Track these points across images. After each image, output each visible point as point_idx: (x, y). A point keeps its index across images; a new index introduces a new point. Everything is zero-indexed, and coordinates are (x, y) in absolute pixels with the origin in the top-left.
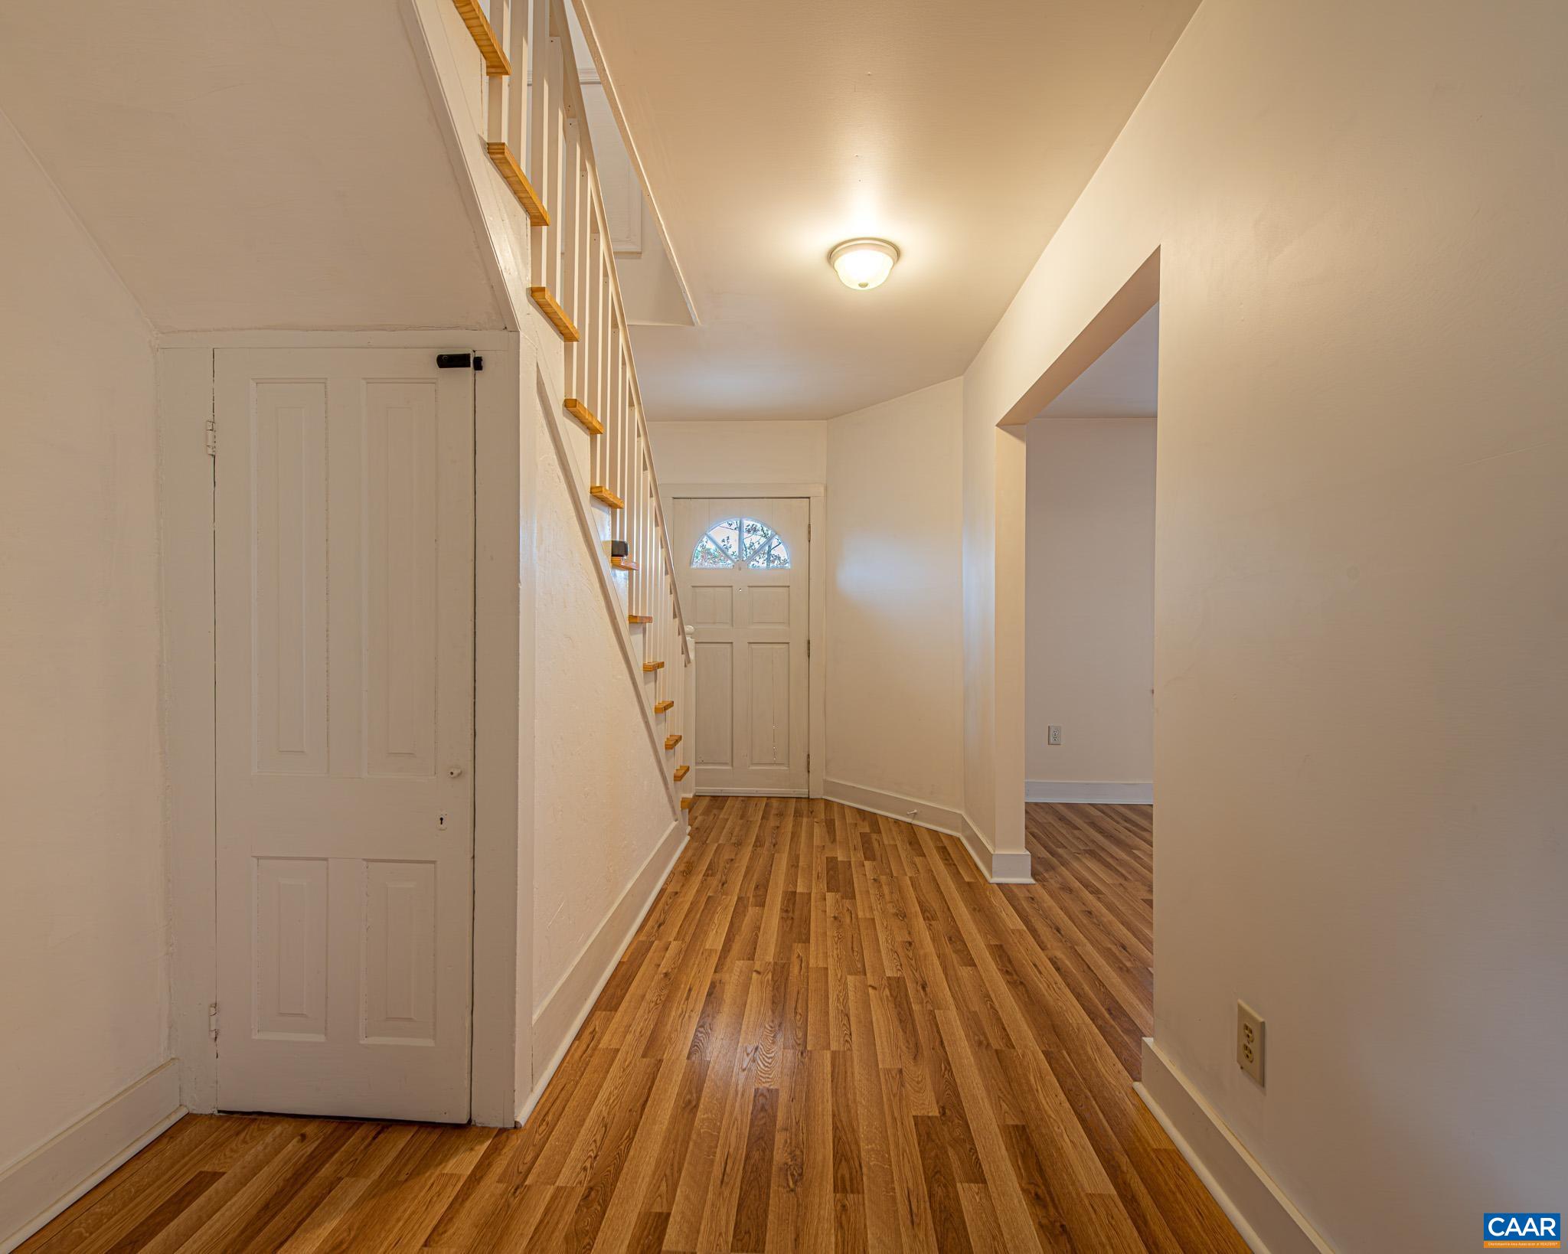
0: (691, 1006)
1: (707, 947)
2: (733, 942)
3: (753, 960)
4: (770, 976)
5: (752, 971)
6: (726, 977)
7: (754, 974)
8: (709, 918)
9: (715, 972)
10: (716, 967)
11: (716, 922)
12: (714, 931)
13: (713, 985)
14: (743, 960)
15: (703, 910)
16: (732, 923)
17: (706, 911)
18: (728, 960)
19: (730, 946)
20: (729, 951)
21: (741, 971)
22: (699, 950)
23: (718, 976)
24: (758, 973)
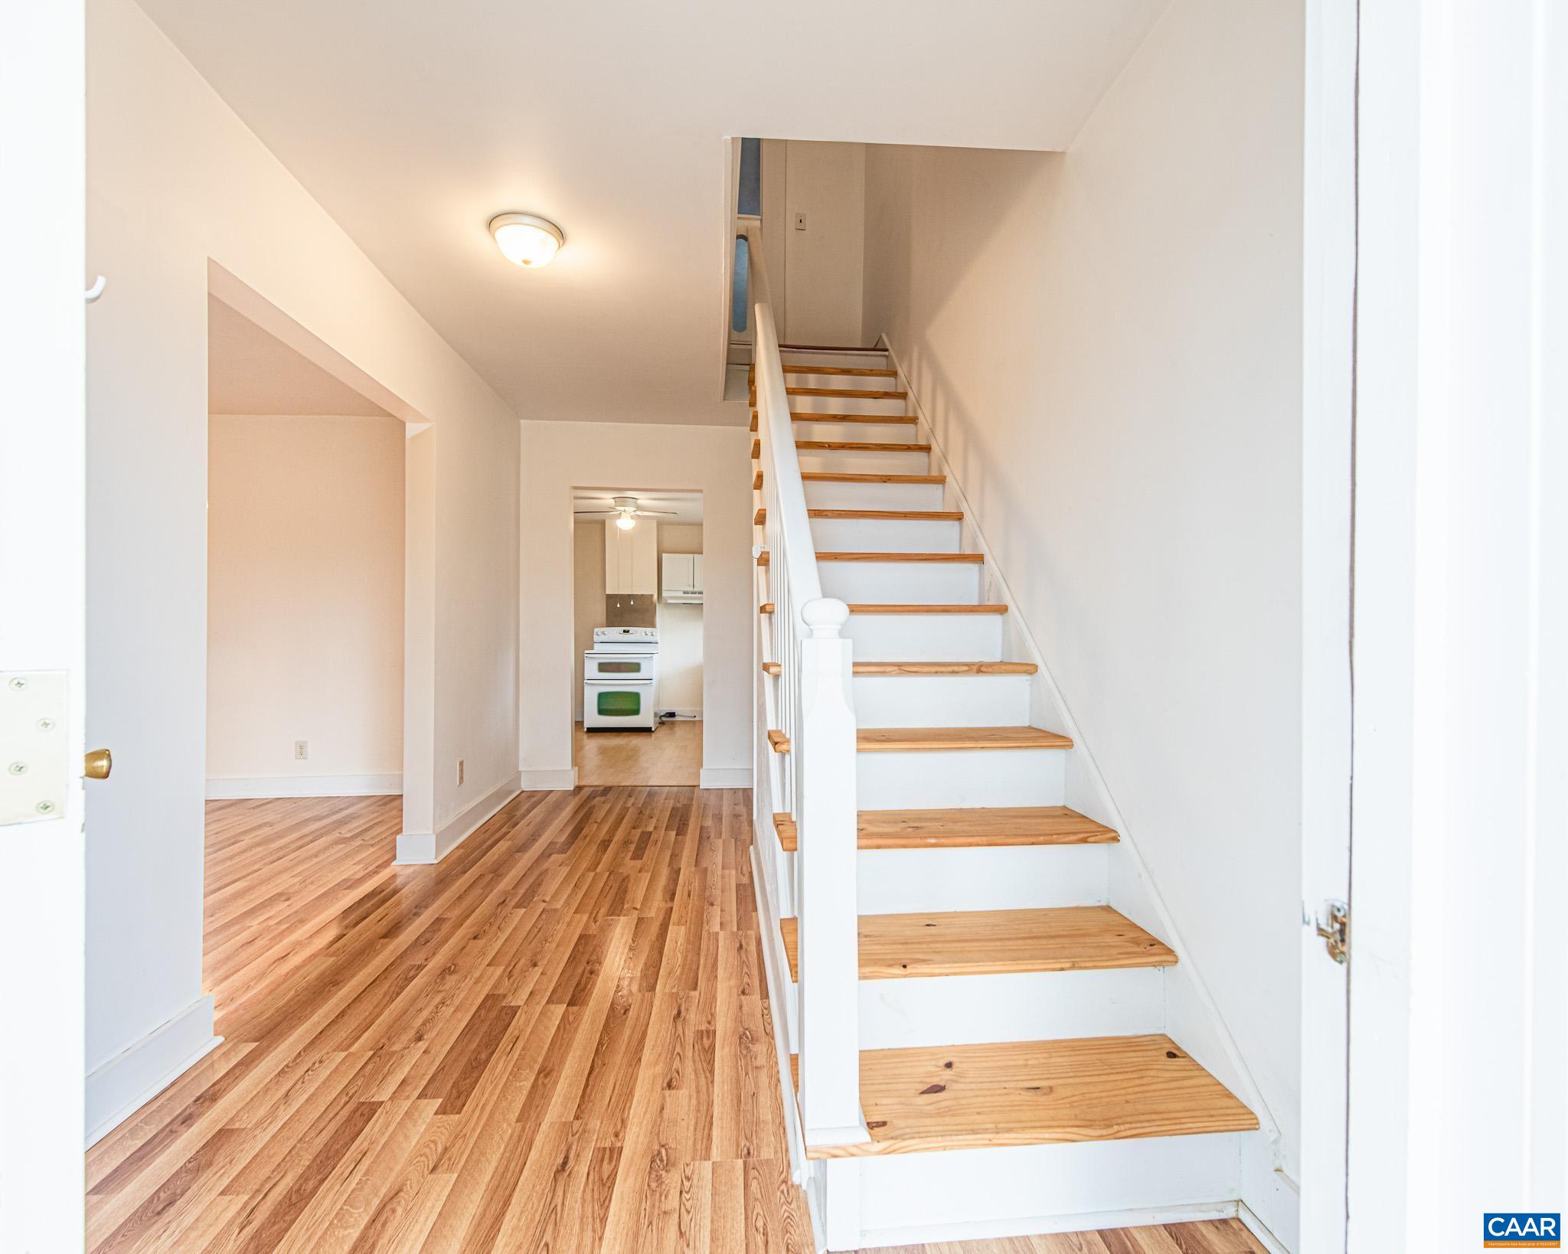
0: (686, 888)
1: (683, 927)
2: (658, 934)
3: (639, 918)
4: (625, 907)
5: (641, 910)
6: (663, 905)
7: (638, 906)
8: (689, 958)
9: (672, 908)
10: (672, 910)
11: (679, 955)
12: (679, 944)
13: (672, 899)
14: (647, 918)
15: (698, 968)
16: (661, 953)
17: (694, 967)
18: (661, 917)
19: (660, 929)
20: (661, 925)
21: (650, 909)
22: (690, 925)
23: (669, 905)
24: (635, 909)
